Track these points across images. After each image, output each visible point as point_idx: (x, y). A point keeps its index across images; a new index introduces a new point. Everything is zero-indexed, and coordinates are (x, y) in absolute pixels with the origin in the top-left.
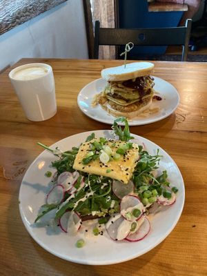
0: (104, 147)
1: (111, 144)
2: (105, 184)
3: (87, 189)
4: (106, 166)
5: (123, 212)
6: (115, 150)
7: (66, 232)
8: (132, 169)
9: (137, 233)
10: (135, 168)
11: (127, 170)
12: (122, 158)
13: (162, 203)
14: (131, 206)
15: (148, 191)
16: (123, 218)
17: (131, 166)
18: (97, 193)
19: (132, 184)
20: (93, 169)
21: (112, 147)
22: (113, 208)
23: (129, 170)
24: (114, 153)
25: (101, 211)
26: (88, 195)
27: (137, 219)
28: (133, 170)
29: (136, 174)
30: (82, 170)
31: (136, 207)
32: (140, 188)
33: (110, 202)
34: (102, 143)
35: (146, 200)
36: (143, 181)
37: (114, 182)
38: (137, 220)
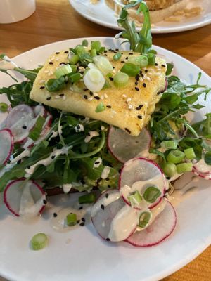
0: (96, 58)
1: (111, 55)
2: (93, 134)
3: (54, 143)
4: (97, 98)
5: (125, 190)
6: (119, 66)
7: (18, 215)
8: (150, 106)
9: (148, 230)
10: (157, 105)
11: (140, 107)
12: (132, 84)
13: (202, 176)
14: (141, 179)
15: (178, 152)
16: (124, 202)
17: (149, 99)
18: (77, 149)
19: (147, 135)
20: (70, 101)
21: (114, 61)
22: (107, 179)
23: (144, 109)
24: (115, 72)
25: (84, 183)
26: (57, 153)
27: (151, 204)
28: (153, 109)
29: (157, 116)
30: (47, 103)
31: (151, 181)
32: (163, 144)
33: (101, 169)
34: (95, 52)
35: (173, 168)
36: (167, 131)
37: (112, 129)
38: (151, 208)
